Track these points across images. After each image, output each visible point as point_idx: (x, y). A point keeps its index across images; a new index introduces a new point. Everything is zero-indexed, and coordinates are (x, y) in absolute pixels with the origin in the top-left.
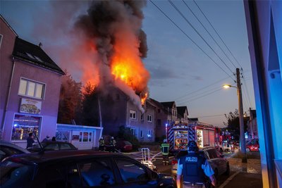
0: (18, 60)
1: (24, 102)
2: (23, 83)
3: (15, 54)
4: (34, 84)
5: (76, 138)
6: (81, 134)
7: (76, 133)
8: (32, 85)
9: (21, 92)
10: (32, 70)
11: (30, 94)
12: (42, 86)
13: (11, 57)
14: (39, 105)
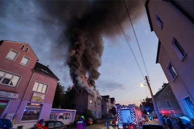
0: (36, 72)
1: (35, 95)
2: (36, 84)
3: (35, 68)
4: (42, 85)
5: (61, 117)
6: (64, 114)
7: (61, 114)
8: (41, 85)
9: (34, 89)
10: (42, 77)
11: (39, 90)
12: (46, 86)
13: (32, 70)
14: (43, 97)
